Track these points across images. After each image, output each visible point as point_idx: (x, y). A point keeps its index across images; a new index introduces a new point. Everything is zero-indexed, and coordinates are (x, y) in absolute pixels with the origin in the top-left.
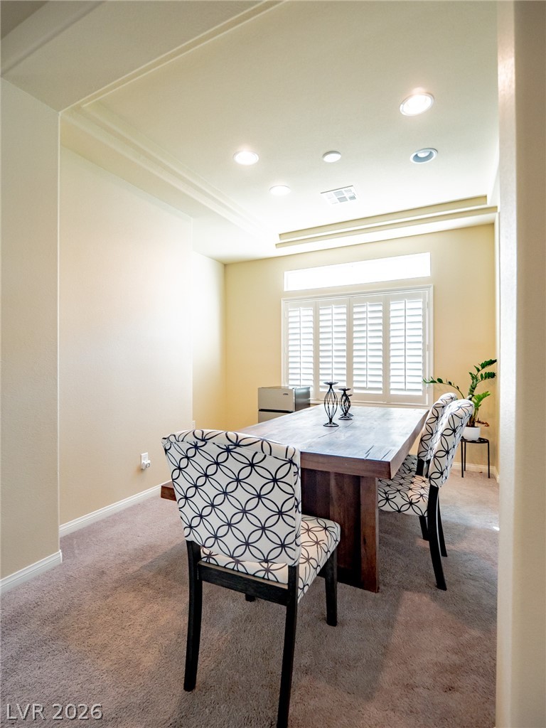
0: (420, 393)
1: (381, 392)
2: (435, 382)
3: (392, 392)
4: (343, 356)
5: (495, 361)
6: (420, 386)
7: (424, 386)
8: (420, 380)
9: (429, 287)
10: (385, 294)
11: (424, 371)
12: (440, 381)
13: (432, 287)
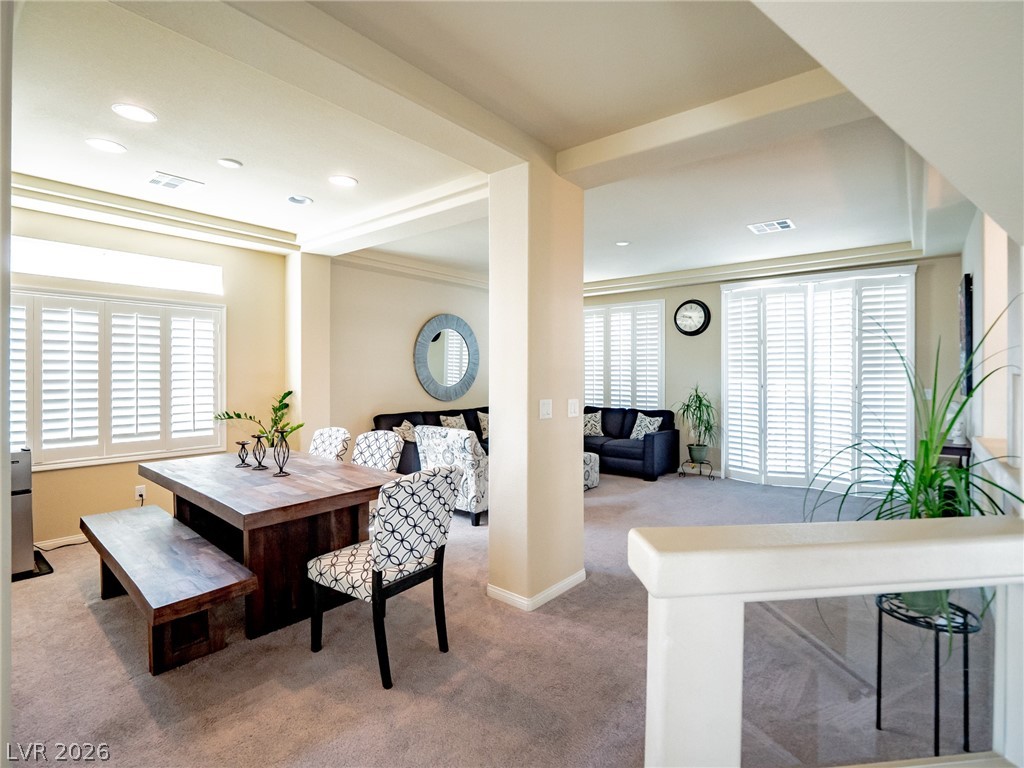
0: (211, 433)
1: (158, 437)
2: (232, 417)
3: (175, 436)
4: (94, 390)
5: (290, 393)
6: (211, 424)
7: (215, 423)
8: (212, 416)
9: (221, 307)
10: (164, 307)
11: (215, 405)
12: (239, 416)
13: (225, 309)
